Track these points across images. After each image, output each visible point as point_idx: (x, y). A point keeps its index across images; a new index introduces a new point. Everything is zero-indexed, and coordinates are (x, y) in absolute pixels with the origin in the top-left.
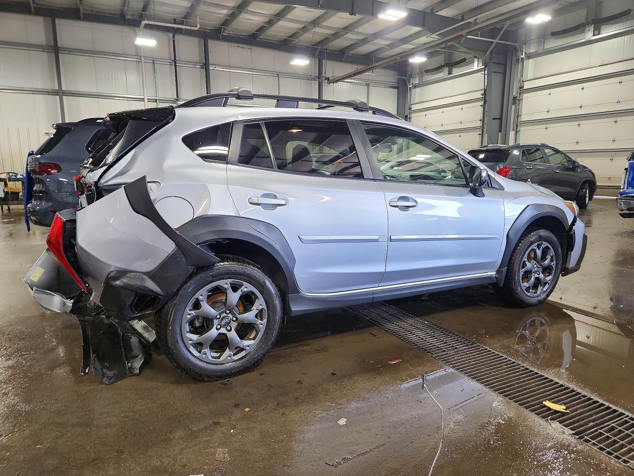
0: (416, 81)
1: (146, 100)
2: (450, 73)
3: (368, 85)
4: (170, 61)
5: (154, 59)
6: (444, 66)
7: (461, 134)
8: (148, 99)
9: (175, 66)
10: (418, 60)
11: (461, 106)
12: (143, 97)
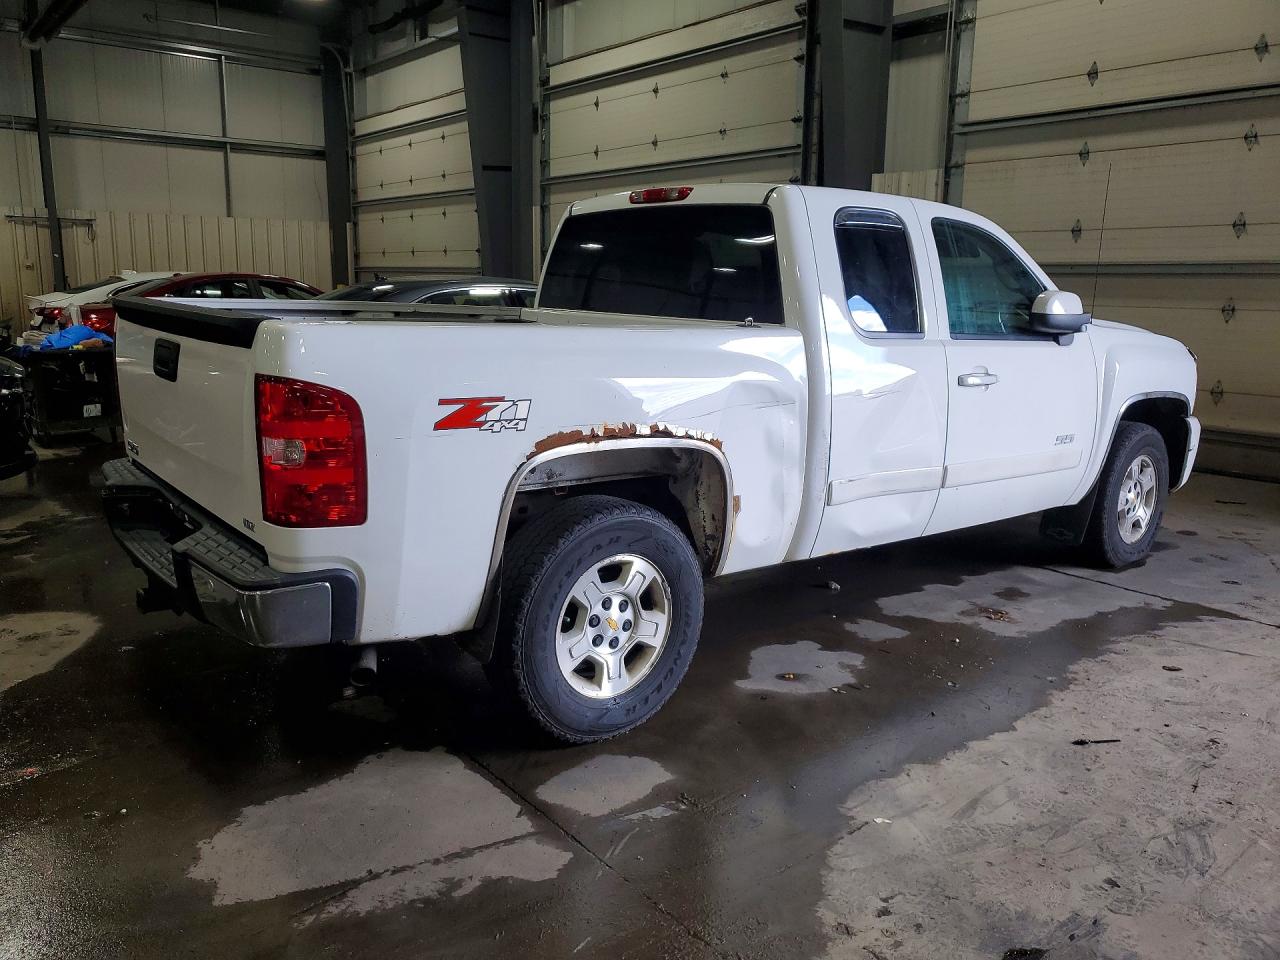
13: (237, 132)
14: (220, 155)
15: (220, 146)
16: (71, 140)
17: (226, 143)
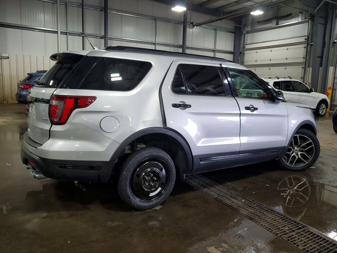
0: (249, 29)
1: (59, 33)
2: (277, 24)
3: (215, 30)
4: (79, 4)
5: (67, 2)
6: (273, 19)
7: (287, 67)
8: (61, 32)
9: (83, 8)
10: (257, 13)
11: (287, 47)
12: (57, 30)
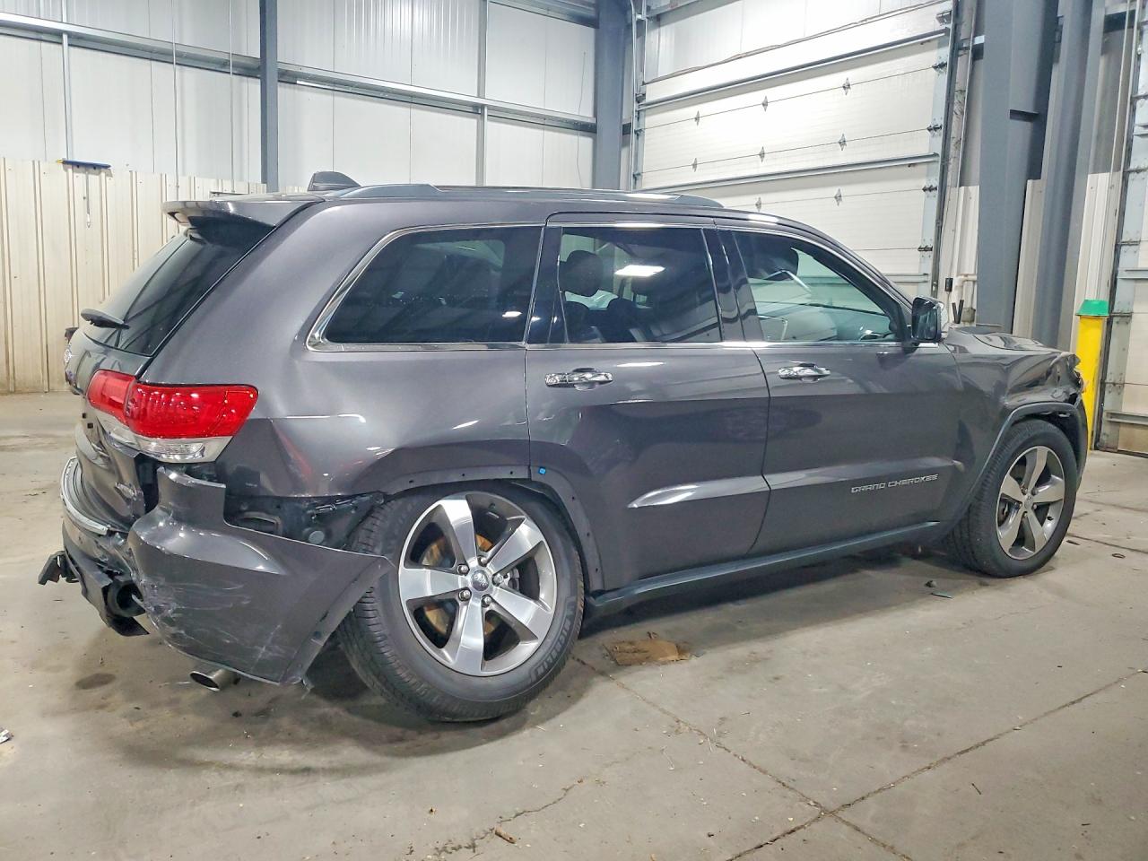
0: (661, 1)
7: (844, 190)
11: (841, 77)
13: (497, 93)
14: (472, 123)
15: (477, 110)
16: (296, 91)
17: (483, 106)
